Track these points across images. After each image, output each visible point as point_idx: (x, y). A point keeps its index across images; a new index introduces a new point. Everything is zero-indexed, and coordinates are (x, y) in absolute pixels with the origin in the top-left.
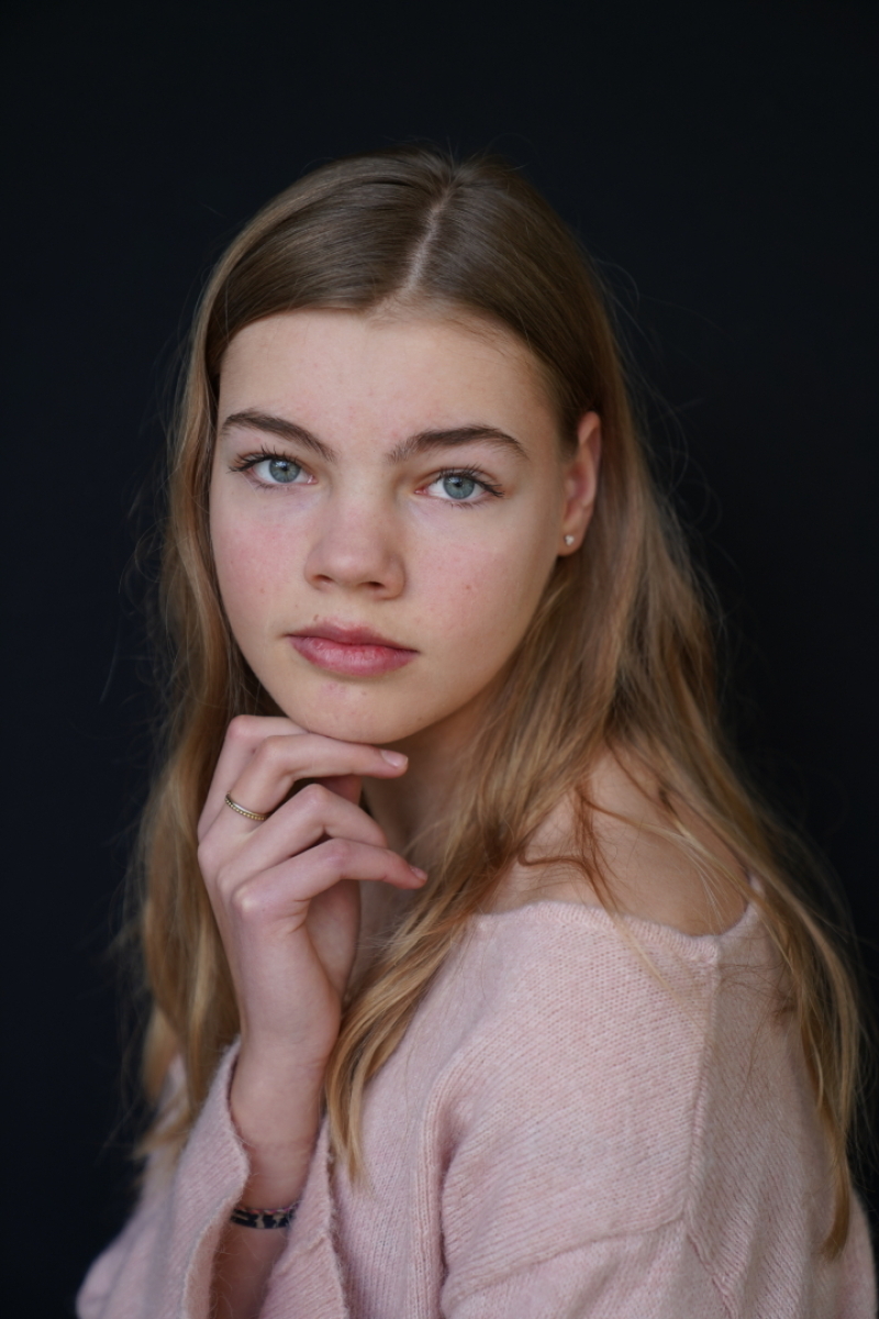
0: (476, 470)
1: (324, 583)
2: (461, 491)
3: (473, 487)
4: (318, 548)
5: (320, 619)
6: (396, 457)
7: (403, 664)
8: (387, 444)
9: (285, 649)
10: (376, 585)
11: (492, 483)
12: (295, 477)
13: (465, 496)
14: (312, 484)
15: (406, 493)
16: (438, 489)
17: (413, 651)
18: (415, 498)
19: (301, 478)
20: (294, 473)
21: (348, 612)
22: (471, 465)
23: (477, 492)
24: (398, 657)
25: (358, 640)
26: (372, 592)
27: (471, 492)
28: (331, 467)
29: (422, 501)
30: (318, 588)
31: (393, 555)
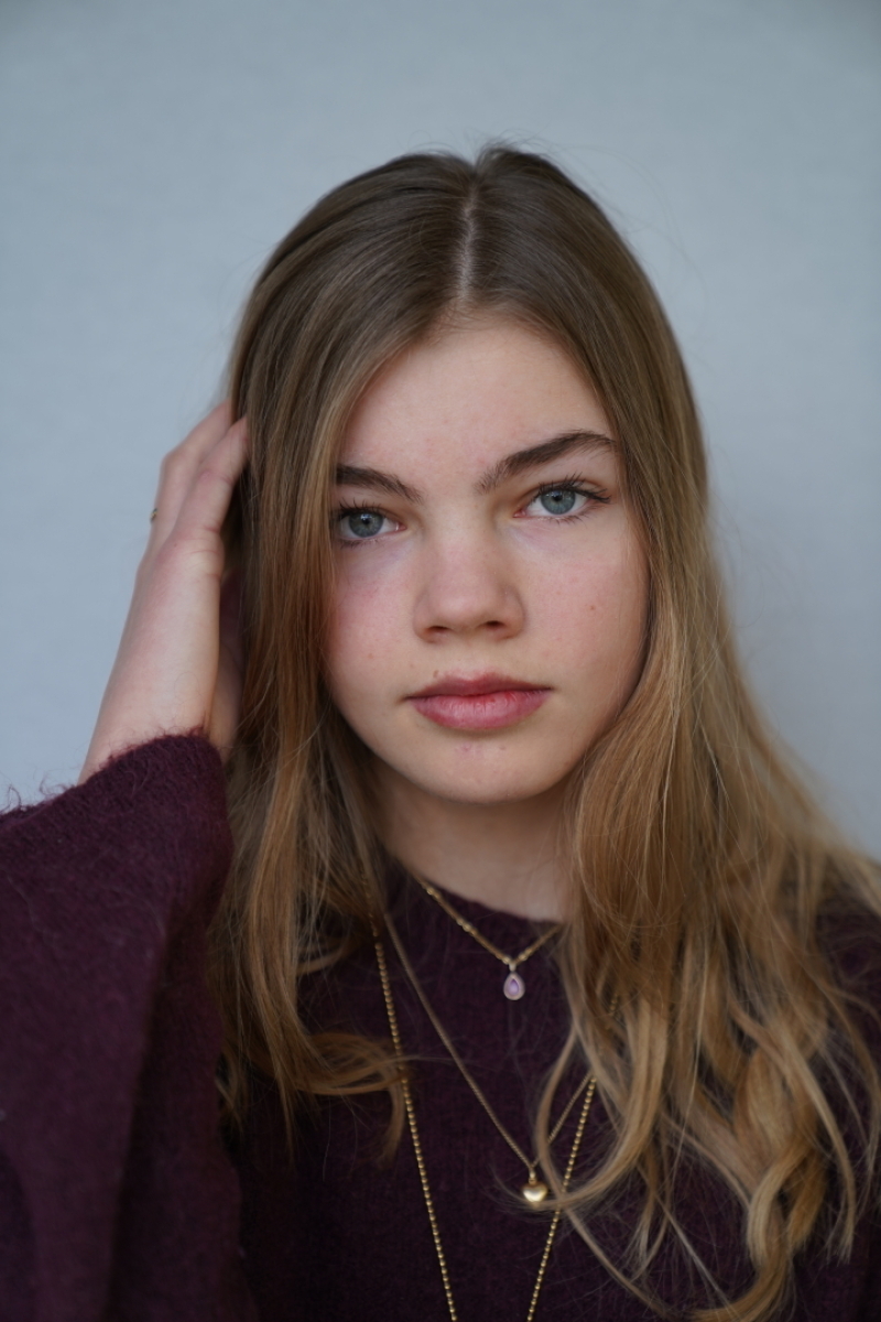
0: (576, 480)
1: (438, 635)
2: (561, 505)
3: (574, 498)
4: (424, 596)
5: (441, 675)
6: (487, 485)
7: (538, 706)
8: (475, 473)
9: (407, 715)
10: (494, 624)
11: (597, 490)
12: (379, 528)
13: (568, 509)
14: (399, 531)
15: (505, 520)
16: (538, 508)
17: (546, 689)
18: (516, 523)
19: (386, 527)
20: (377, 526)
21: (468, 661)
22: (570, 477)
23: (580, 503)
24: (530, 699)
25: (485, 689)
26: (491, 633)
27: (573, 504)
28: (419, 509)
29: (523, 523)
30: (431, 642)
31: (506, 588)
